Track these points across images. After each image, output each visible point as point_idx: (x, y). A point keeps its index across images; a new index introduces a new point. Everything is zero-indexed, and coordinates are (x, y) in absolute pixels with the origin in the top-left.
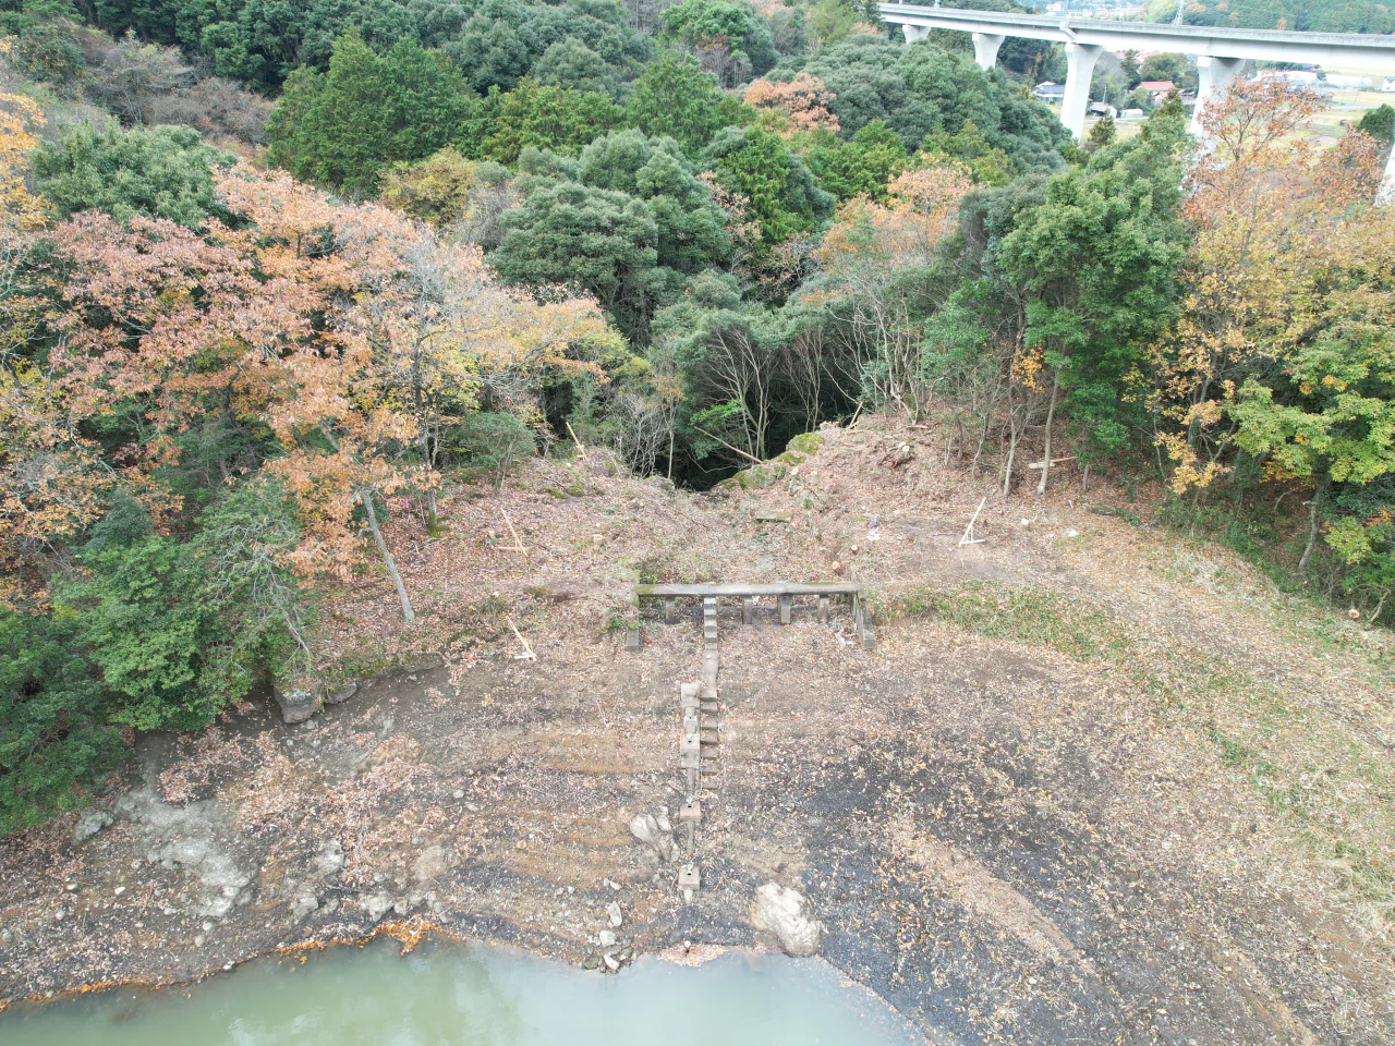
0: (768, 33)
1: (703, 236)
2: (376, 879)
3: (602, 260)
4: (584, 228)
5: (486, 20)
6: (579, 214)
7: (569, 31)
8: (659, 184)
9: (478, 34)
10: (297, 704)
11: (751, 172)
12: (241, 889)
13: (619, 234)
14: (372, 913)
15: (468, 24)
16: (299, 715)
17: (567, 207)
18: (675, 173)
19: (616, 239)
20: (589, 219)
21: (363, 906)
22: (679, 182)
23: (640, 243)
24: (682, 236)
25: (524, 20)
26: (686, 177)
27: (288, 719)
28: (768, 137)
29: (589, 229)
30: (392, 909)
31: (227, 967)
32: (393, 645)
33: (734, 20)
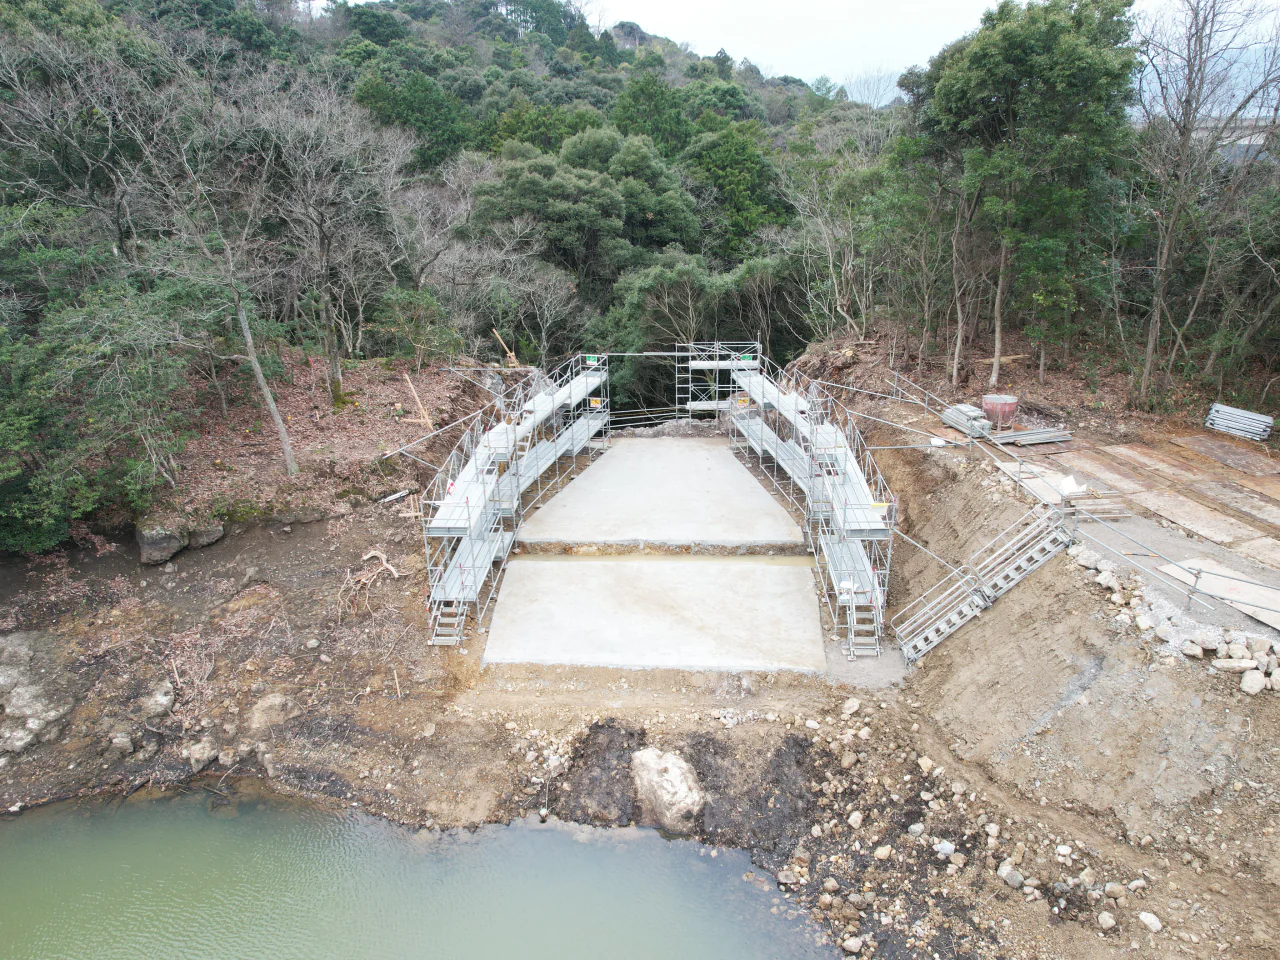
0: (762, 107)
1: (671, 216)
2: (203, 723)
3: (566, 224)
4: (552, 196)
5: (504, 87)
6: (545, 183)
7: (578, 97)
8: (630, 169)
9: (496, 98)
10: (155, 543)
11: (723, 168)
12: (48, 723)
13: (584, 201)
14: (193, 761)
15: (489, 90)
16: (157, 555)
17: (537, 176)
18: (644, 158)
19: (581, 206)
20: (556, 187)
21: (185, 753)
22: (649, 167)
23: (606, 212)
24: (650, 216)
25: (539, 89)
26: (658, 164)
27: (144, 559)
28: (740, 138)
29: (556, 197)
30: (216, 759)
31: (14, 809)
32: (269, 494)
33: (732, 96)
